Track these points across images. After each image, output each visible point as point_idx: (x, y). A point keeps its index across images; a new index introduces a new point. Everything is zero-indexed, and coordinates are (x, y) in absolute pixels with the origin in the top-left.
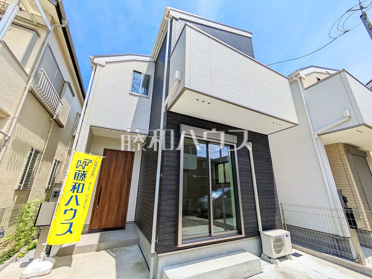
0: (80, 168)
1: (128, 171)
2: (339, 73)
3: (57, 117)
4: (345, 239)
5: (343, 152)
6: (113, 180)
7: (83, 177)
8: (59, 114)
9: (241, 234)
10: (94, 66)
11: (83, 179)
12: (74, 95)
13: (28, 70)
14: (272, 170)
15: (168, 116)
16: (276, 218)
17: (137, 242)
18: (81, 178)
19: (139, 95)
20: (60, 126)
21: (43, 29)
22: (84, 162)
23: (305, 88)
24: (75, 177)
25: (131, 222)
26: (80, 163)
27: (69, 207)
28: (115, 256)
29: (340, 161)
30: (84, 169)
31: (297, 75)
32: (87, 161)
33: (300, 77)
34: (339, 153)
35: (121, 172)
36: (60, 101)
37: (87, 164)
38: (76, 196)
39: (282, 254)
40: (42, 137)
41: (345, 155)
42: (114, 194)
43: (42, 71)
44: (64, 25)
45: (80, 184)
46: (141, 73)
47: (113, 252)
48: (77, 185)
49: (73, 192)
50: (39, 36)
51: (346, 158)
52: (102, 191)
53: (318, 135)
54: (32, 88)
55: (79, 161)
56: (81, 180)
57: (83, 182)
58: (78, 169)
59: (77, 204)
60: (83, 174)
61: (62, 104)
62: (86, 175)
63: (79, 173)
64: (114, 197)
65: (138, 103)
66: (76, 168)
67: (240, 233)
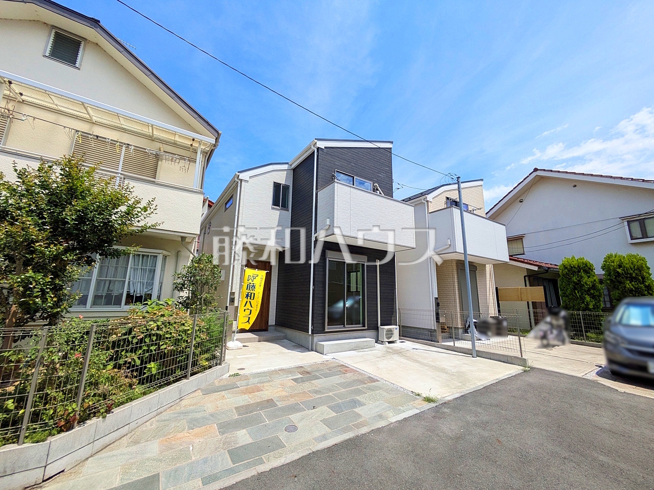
0: (250, 281)
2: (450, 208)
9: (365, 327)
10: (240, 183)
17: (285, 338)
19: (280, 209)
23: (430, 212)
25: (272, 326)
27: (246, 308)
34: (452, 268)
38: (250, 302)
46: (280, 185)
48: (250, 294)
51: (456, 272)
55: (249, 275)
59: (252, 307)
60: (252, 285)
62: (255, 286)
65: (279, 218)
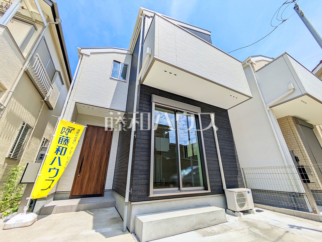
0: (64, 134)
1: (107, 145)
2: (282, 56)
3: (48, 99)
4: (301, 195)
5: (292, 123)
6: (94, 152)
7: (66, 142)
8: (49, 96)
10: (81, 56)
11: (66, 144)
12: (63, 84)
13: (25, 55)
14: (233, 139)
15: (141, 88)
16: (239, 179)
17: (114, 205)
18: (65, 142)
19: (118, 79)
20: (50, 108)
21: (40, 24)
22: (67, 129)
23: (256, 71)
24: (59, 141)
25: (109, 190)
26: (65, 130)
27: (52, 167)
28: (93, 214)
29: (291, 131)
30: (67, 135)
31: (249, 62)
32: (71, 129)
33: (251, 62)
34: (289, 124)
35: (101, 145)
36: (51, 85)
37: (70, 131)
38: (59, 158)
39: (244, 208)
40: (33, 115)
41: (294, 126)
42: (95, 165)
43: (37, 56)
44: (57, 23)
45: (63, 148)
46: (120, 63)
47: (91, 212)
48: (61, 148)
49: (57, 154)
50: (36, 29)
51: (295, 128)
52: (84, 161)
53: (270, 107)
54: (27, 69)
55: (63, 127)
56: (64, 144)
57: (66, 146)
58: (62, 135)
59: (60, 165)
60: (66, 139)
61: (52, 88)
62: (68, 141)
63: (63, 139)
64: (94, 167)
65: (117, 86)
66: (61, 133)
67: (206, 189)
